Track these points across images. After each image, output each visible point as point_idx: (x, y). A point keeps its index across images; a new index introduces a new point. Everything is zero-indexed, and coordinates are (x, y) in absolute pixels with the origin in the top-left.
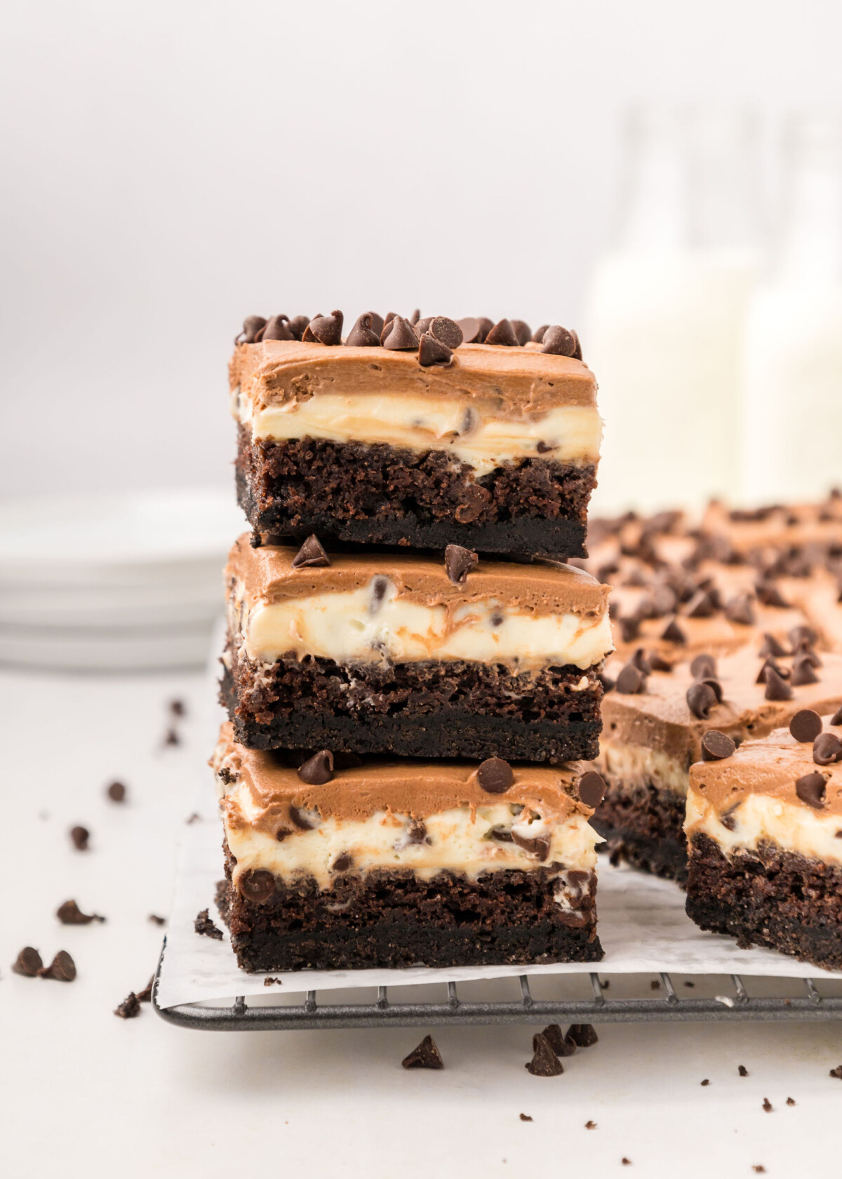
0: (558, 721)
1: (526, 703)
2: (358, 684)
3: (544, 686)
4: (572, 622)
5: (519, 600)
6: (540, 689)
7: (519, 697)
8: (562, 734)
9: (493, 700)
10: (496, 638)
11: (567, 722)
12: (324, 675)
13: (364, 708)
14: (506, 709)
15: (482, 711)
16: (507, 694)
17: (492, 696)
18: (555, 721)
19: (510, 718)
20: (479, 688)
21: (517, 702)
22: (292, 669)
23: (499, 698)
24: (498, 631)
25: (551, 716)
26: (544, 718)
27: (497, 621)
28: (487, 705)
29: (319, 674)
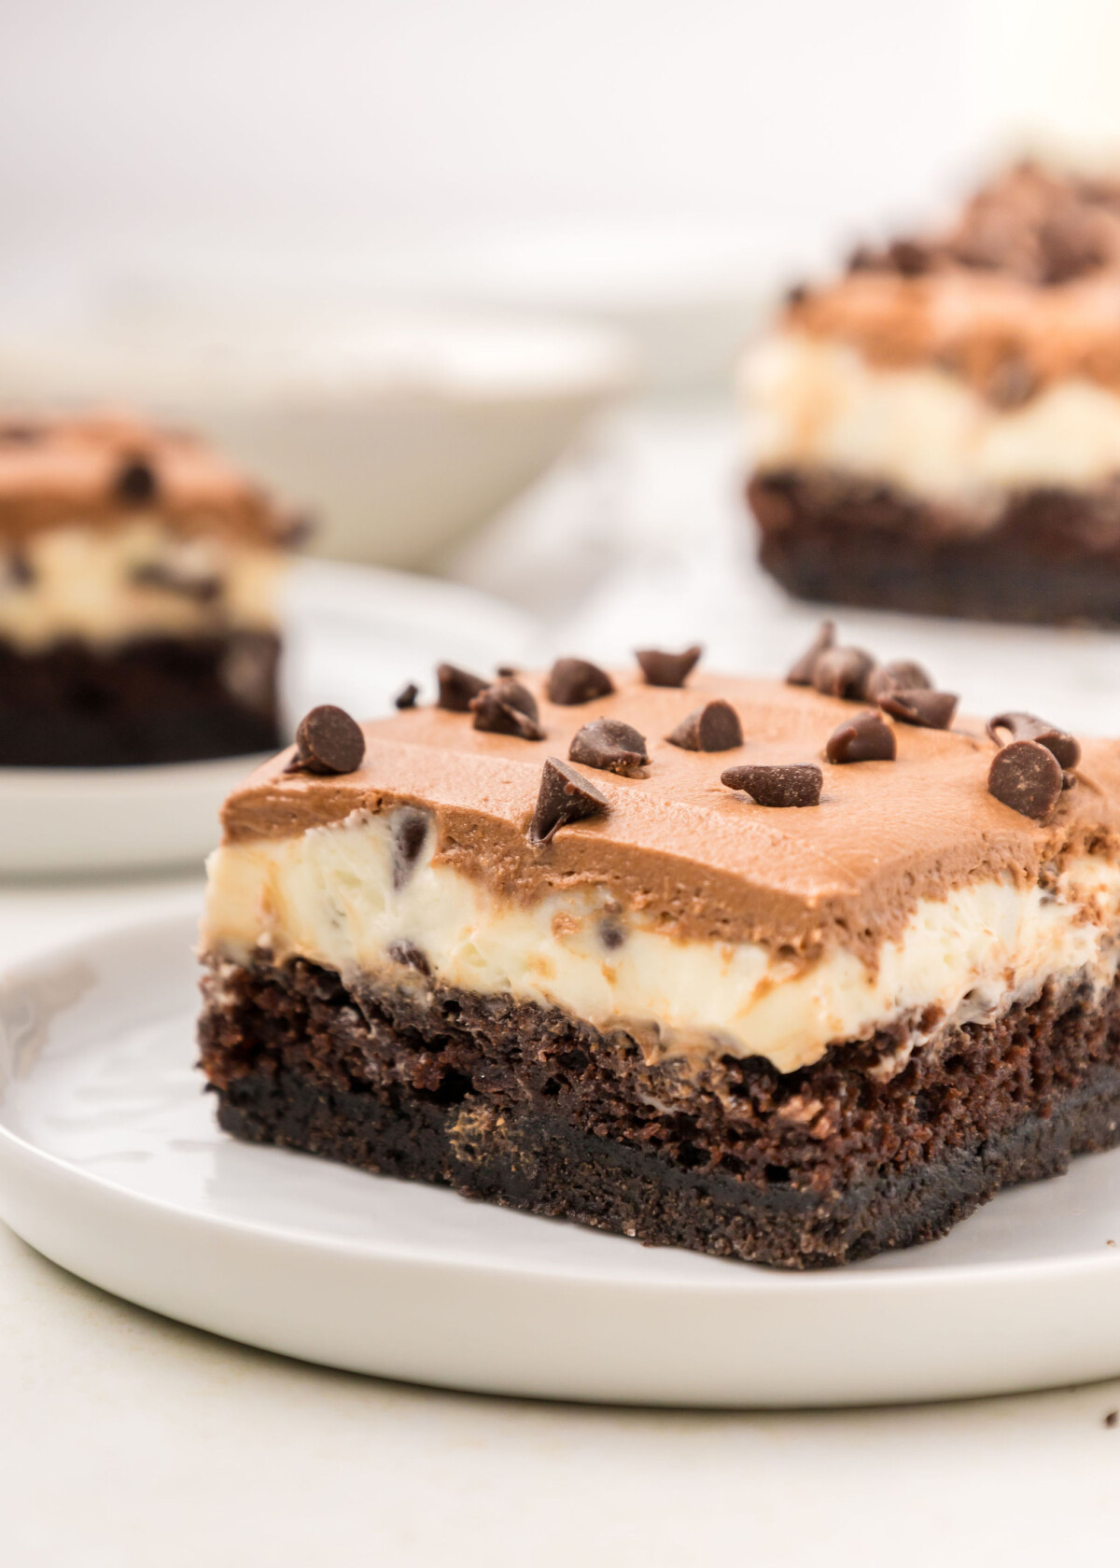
0: (743, 1179)
1: (681, 1126)
2: (381, 1033)
3: (710, 1094)
4: (754, 960)
5: (650, 897)
6: (705, 1099)
7: (670, 1110)
8: (752, 1208)
9: (620, 1111)
10: (611, 976)
11: (760, 1183)
12: (328, 1003)
13: (395, 1086)
14: (646, 1133)
15: (601, 1130)
16: (648, 1100)
17: (619, 1099)
18: (739, 1177)
19: (654, 1155)
20: (591, 1077)
21: (666, 1121)
22: (273, 983)
23: (632, 1108)
24: (613, 959)
25: (732, 1164)
26: (717, 1166)
27: (613, 939)
28: (608, 1118)
29: (318, 1000)
